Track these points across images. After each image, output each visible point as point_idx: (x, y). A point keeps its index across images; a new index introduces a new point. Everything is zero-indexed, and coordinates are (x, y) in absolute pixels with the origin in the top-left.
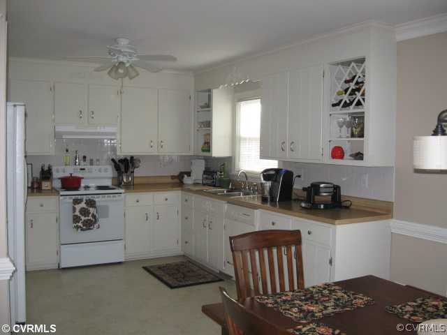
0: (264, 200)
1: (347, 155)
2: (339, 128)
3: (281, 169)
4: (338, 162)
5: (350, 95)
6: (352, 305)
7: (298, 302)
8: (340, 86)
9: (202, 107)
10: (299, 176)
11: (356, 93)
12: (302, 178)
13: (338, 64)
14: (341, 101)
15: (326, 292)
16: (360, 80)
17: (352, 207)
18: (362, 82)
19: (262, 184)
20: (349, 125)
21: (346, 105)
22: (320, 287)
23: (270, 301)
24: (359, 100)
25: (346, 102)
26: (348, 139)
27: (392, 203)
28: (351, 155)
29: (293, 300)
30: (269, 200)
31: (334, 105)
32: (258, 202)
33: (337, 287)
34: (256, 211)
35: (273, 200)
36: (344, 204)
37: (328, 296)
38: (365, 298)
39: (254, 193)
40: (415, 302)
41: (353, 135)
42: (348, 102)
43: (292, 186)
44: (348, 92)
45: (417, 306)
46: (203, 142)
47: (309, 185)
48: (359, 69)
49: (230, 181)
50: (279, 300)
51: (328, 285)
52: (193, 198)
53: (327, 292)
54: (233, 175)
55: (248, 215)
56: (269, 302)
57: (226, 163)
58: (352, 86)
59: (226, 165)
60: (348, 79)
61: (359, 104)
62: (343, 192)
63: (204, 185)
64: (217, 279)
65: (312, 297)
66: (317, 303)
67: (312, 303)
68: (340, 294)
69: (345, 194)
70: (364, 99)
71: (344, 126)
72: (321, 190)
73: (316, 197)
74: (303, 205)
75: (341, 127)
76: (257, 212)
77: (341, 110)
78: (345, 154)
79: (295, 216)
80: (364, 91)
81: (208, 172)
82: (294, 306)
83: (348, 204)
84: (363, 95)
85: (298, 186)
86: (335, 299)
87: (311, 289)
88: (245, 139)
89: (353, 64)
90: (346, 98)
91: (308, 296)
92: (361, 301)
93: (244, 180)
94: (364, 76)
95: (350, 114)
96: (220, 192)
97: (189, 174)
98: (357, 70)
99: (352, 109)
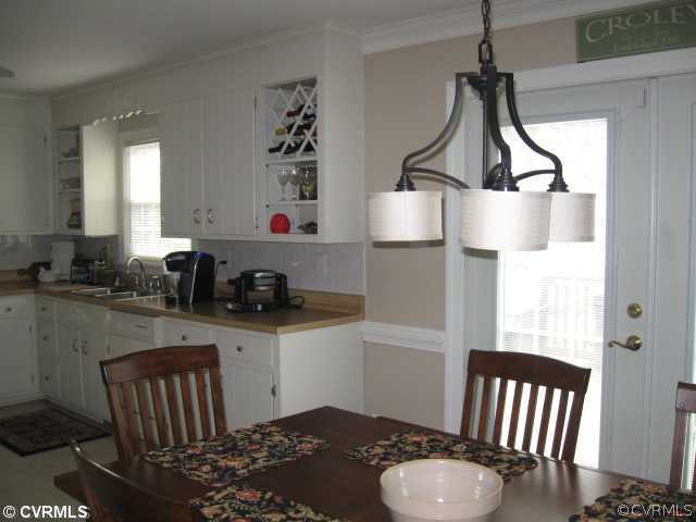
0: (170, 302)
1: (294, 228)
2: (281, 186)
3: (195, 252)
4: (281, 237)
5: (295, 134)
6: (294, 452)
7: (212, 456)
8: (281, 121)
9: (66, 155)
10: (224, 263)
11: (305, 131)
12: (229, 265)
13: (276, 87)
14: (283, 143)
15: (257, 437)
16: (309, 112)
17: (305, 306)
18: (314, 116)
19: (165, 276)
20: (296, 180)
21: (291, 150)
22: (248, 430)
23: (167, 458)
24: (309, 143)
25: (289, 145)
26: (294, 203)
27: (363, 297)
28: (300, 227)
29: (203, 454)
30: (177, 302)
31: (272, 151)
32: (160, 306)
33: (273, 429)
34: (156, 319)
35: (183, 302)
36: (293, 302)
37: (259, 443)
38: (315, 441)
39: (155, 293)
40: (388, 439)
41: (302, 197)
42: (293, 145)
43: (214, 277)
44: (293, 131)
45: (390, 445)
46: (70, 212)
47: (239, 276)
48: (308, 95)
49: (115, 275)
50: (181, 456)
51: (260, 426)
52: (55, 303)
53: (259, 436)
54: (120, 266)
55: (144, 327)
56: (166, 460)
57: (109, 246)
58: (299, 121)
59: (109, 250)
60: (293, 110)
61: (309, 148)
62: (292, 285)
63: (74, 282)
64: (100, 433)
65: (235, 447)
66: (241, 455)
67: (233, 455)
68: (277, 438)
69: (294, 287)
70: (316, 141)
71: (289, 183)
72: (257, 282)
73: (250, 293)
74: (230, 306)
75: (284, 184)
76: (158, 322)
77: (283, 158)
78: (292, 226)
79: (219, 324)
80: (316, 129)
81: (80, 261)
82: (204, 462)
83: (297, 302)
84: (315, 134)
85: (222, 277)
86: (269, 446)
87: (234, 434)
88: (139, 206)
89: (299, 87)
90: (290, 139)
91: (229, 445)
92: (309, 445)
93: (139, 271)
94: (316, 106)
95: (297, 164)
96: (100, 293)
97: (47, 266)
98: (306, 97)
99: (299, 156)
